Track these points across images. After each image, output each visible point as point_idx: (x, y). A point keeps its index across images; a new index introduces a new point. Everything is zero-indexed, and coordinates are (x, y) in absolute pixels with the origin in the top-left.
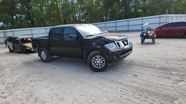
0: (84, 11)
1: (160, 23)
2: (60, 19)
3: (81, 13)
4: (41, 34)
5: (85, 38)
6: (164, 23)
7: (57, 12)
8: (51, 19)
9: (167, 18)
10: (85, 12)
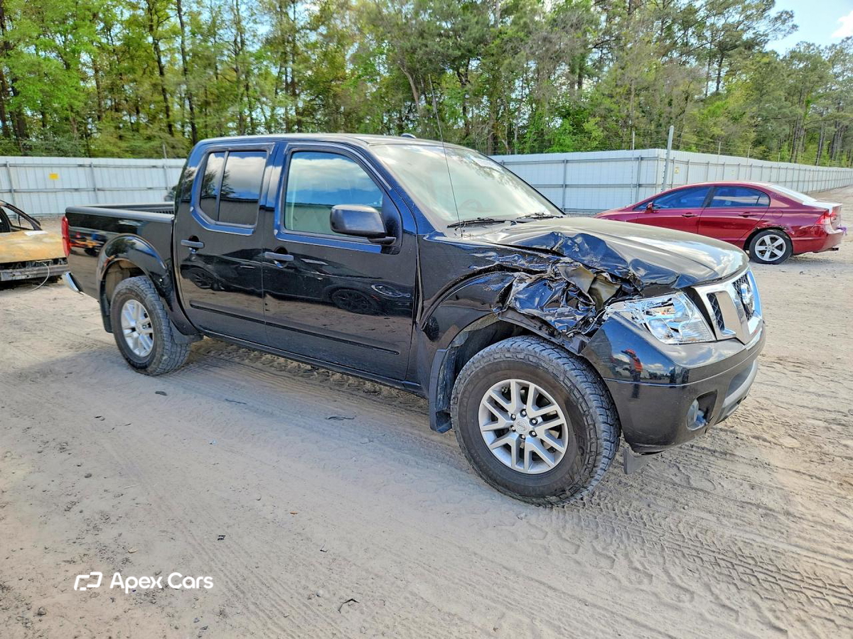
0: (295, 95)
1: (640, 186)
2: (170, 126)
3: (281, 104)
4: (60, 195)
5: (452, 237)
6: (654, 186)
7: (155, 85)
8: (119, 119)
9: (670, 164)
10: (301, 105)
